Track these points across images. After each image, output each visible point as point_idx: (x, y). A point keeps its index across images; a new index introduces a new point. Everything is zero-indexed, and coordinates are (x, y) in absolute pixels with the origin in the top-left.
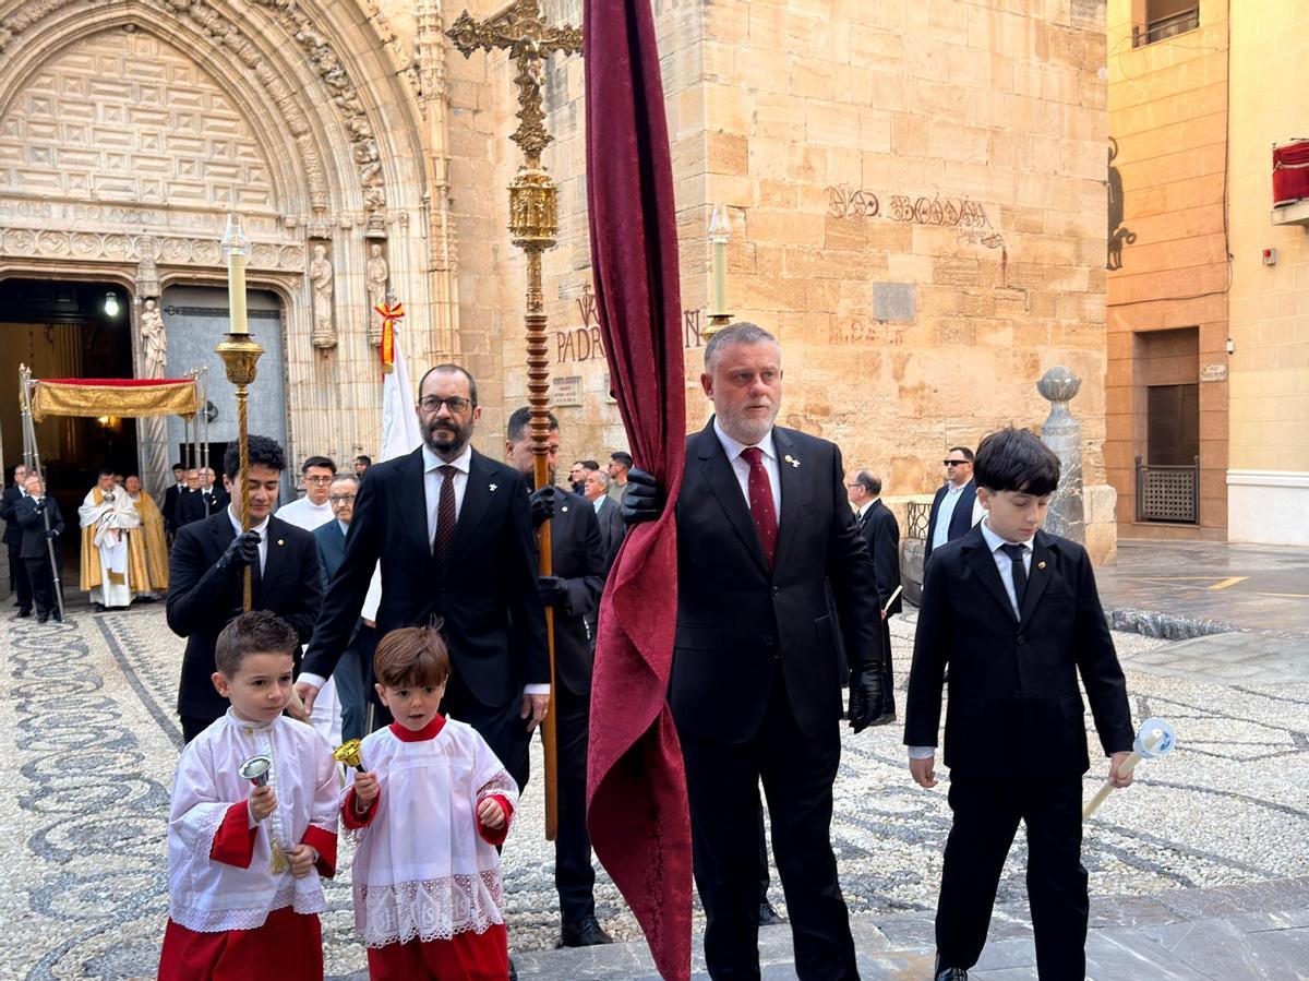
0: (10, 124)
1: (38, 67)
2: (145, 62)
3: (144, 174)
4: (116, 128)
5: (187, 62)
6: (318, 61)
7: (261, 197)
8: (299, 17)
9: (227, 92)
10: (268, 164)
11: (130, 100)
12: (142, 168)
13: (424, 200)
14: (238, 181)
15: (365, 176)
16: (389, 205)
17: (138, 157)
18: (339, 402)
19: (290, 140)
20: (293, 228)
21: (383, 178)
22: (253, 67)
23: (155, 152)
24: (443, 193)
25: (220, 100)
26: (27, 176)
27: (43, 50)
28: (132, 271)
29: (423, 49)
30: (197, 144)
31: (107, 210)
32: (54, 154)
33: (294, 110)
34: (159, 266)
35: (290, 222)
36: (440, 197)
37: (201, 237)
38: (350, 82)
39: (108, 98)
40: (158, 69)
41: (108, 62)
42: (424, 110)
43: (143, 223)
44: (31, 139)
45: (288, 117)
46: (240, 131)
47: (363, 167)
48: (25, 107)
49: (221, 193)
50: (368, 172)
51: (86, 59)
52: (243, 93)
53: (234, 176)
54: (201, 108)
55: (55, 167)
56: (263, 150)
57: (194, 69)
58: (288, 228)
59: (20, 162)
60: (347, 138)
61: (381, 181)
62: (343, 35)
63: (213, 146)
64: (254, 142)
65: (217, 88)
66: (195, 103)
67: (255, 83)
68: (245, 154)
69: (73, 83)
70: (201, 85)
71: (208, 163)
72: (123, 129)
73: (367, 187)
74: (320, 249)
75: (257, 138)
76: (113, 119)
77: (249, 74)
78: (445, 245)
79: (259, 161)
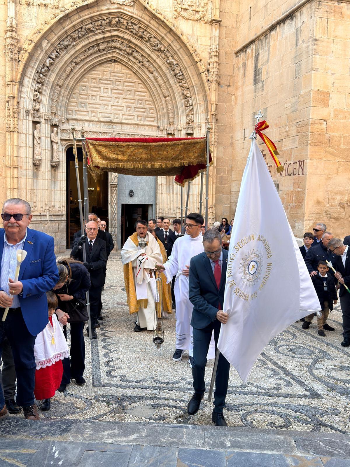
0: (74, 95)
1: (83, 76)
2: (117, 73)
3: (115, 112)
4: (107, 96)
5: (131, 72)
6: (174, 70)
7: (153, 119)
8: (168, 54)
9: (143, 82)
10: (156, 108)
11: (111, 86)
12: (114, 110)
13: (207, 119)
14: (145, 114)
15: (187, 111)
16: (195, 121)
17: (113, 106)
18: (173, 191)
19: (163, 99)
20: (162, 130)
21: (193, 112)
22: (152, 73)
23: (119, 104)
24: (214, 116)
25: (141, 85)
26: (78, 112)
27: (85, 70)
29: (211, 64)
30: (133, 101)
31: (102, 124)
32: (87, 104)
33: (165, 88)
35: (161, 128)
36: (213, 118)
38: (184, 77)
39: (105, 85)
40: (121, 75)
41: (106, 73)
42: (210, 86)
43: (114, 129)
44: (80, 100)
45: (163, 91)
46: (147, 96)
47: (187, 108)
48: (79, 89)
49: (139, 118)
50: (189, 109)
51: (98, 72)
52: (149, 82)
53: (144, 112)
54: (135, 88)
55: (87, 109)
56: (154, 102)
57: (133, 74)
59: (76, 108)
60: (182, 98)
61: (193, 113)
62: (183, 60)
63: (138, 101)
64: (152, 100)
65: (140, 81)
66: (133, 86)
67: (153, 79)
68: (148, 104)
69: (94, 80)
70: (135, 80)
71: (136, 108)
72: (109, 96)
73: (188, 115)
74: (171, 137)
75: (152, 99)
76: (106, 93)
77: (151, 76)
78: (213, 136)
79: (153, 106)
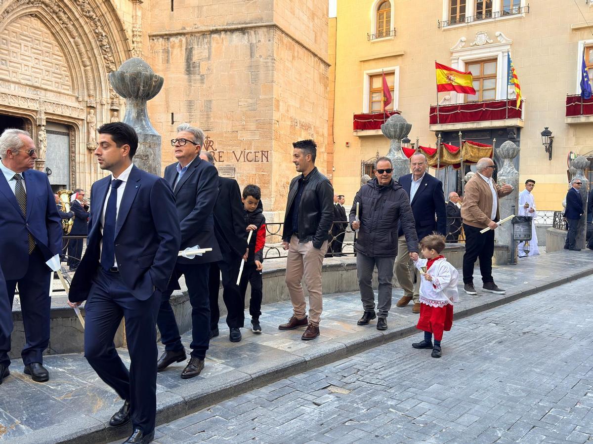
2: (36, 29)
3: (35, 75)
4: (27, 55)
5: (49, 32)
6: (101, 41)
7: (68, 88)
8: (98, 24)
9: (61, 46)
10: (72, 76)
11: (31, 44)
12: (34, 72)
14: (62, 81)
17: (33, 67)
19: (82, 68)
20: (82, 102)
22: (74, 38)
23: (38, 66)
25: (57, 48)
27: (11, 20)
28: (35, 113)
29: (135, 43)
30: (50, 65)
31: (28, 88)
32: (8, 63)
33: (86, 57)
34: (45, 113)
35: (80, 99)
37: (57, 103)
38: (111, 50)
39: (25, 42)
40: (40, 33)
41: (25, 28)
45: (83, 59)
46: (64, 61)
49: (57, 85)
51: (19, 25)
52: (68, 47)
53: (60, 79)
54: (52, 51)
55: (8, 68)
56: (71, 70)
57: (50, 34)
58: (79, 101)
60: (106, 71)
62: (113, 33)
63: (55, 66)
64: (67, 66)
65: (58, 44)
66: (50, 48)
67: (73, 44)
68: (64, 71)
69: (15, 34)
70: (52, 41)
71: (53, 73)
72: (29, 55)
73: (111, 90)
74: (92, 111)
76: (26, 51)
77: (72, 40)
79: (68, 74)
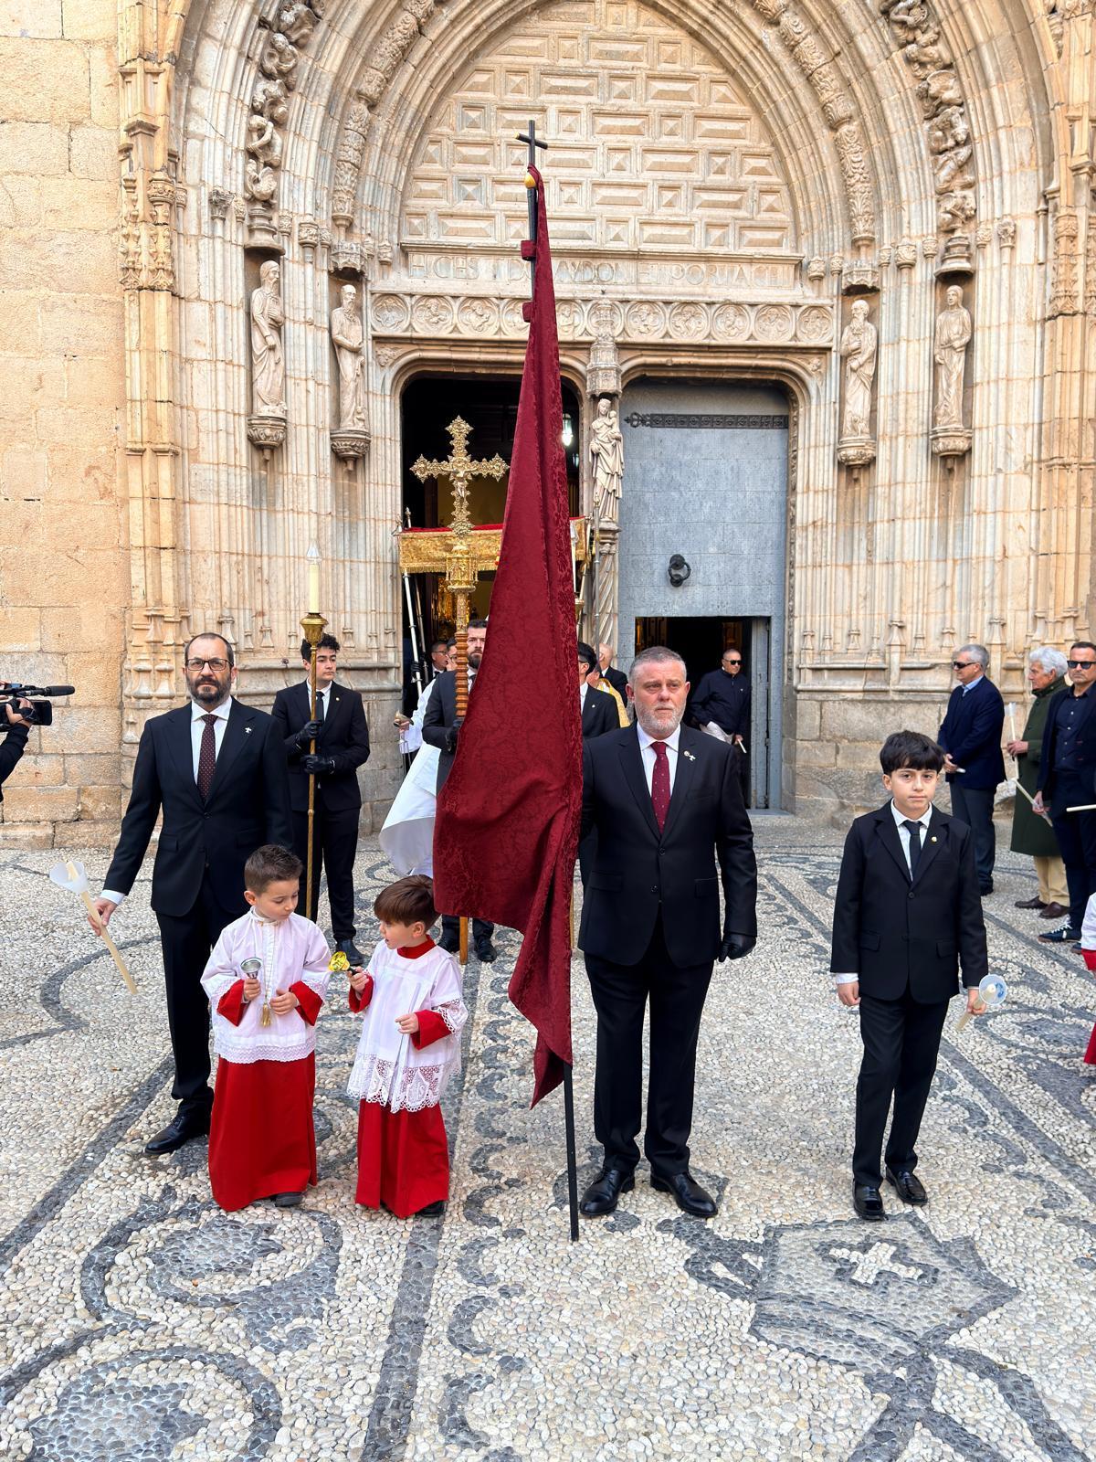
0: (432, 148)
1: (471, 58)
2: (618, 40)
3: (609, 211)
4: (573, 144)
5: (678, 34)
7: (776, 235)
9: (733, 73)
10: (789, 184)
11: (593, 99)
12: (605, 202)
13: (1045, 197)
14: (742, 213)
15: (944, 174)
16: (983, 214)
17: (601, 185)
18: (870, 553)
19: (824, 137)
20: (820, 278)
21: (975, 172)
22: (775, 22)
23: (625, 177)
24: (1084, 177)
25: (723, 89)
26: (450, 223)
27: (478, 28)
28: (582, 355)
30: (686, 159)
32: (487, 185)
33: (836, 84)
34: (622, 347)
35: (816, 269)
36: (1077, 185)
37: (683, 299)
38: (932, 13)
39: (564, 98)
40: (637, 47)
41: (568, 43)
42: (1059, 37)
43: (601, 282)
44: (459, 167)
45: (825, 97)
46: (751, 135)
47: (942, 158)
48: (453, 120)
49: (716, 233)
50: (951, 164)
51: (537, 42)
52: (758, 68)
53: (736, 206)
54: (695, 104)
55: (487, 207)
56: (782, 160)
57: (687, 41)
58: (812, 279)
59: (443, 202)
60: (918, 114)
61: (969, 178)
63: (709, 159)
64: (769, 149)
65: (720, 71)
66: (686, 96)
67: (777, 49)
68: (754, 171)
69: (517, 79)
70: (696, 68)
71: (700, 189)
72: (584, 143)
73: (943, 193)
74: (860, 305)
75: (775, 144)
76: (570, 130)
77: (768, 35)
78: (1080, 270)
79: (774, 179)
